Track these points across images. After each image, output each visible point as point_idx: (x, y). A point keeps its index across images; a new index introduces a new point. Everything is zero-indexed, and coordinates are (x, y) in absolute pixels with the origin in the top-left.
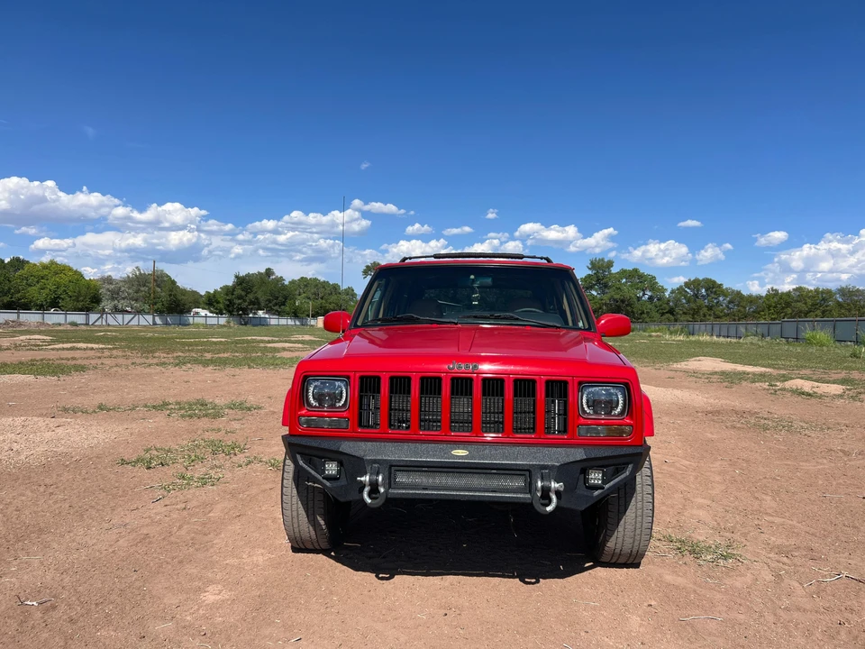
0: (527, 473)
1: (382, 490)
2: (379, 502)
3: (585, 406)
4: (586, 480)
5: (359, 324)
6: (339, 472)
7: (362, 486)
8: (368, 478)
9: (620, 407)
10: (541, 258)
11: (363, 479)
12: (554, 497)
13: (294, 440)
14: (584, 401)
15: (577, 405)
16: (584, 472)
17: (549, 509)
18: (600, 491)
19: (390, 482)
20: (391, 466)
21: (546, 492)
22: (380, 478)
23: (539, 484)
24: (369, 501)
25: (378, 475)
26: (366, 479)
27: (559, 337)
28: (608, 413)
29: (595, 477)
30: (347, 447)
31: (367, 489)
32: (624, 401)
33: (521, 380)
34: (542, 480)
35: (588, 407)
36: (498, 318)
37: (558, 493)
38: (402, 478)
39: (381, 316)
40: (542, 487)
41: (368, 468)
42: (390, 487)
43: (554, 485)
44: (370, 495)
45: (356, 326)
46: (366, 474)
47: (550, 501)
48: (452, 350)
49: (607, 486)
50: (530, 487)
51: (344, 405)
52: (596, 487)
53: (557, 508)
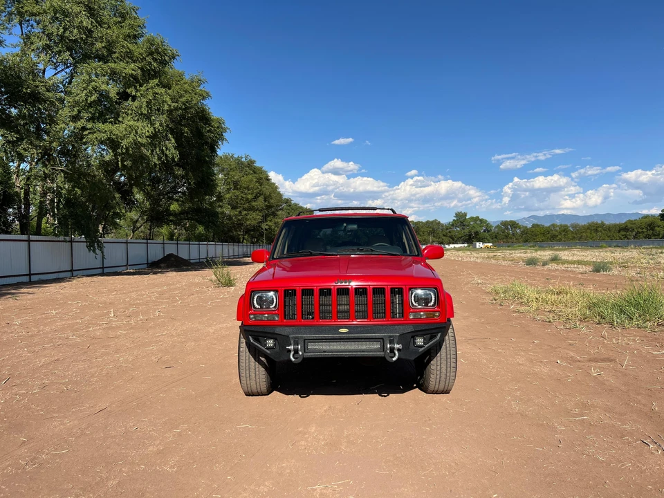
0: (382, 340)
1: (300, 353)
2: (299, 360)
3: (413, 302)
4: (414, 343)
5: (275, 257)
6: (275, 345)
7: (289, 351)
8: (292, 347)
9: (433, 301)
10: (388, 209)
11: (289, 347)
12: (396, 352)
13: (247, 328)
14: (413, 298)
15: (408, 301)
16: (414, 338)
17: (394, 359)
18: (423, 348)
19: (305, 349)
20: (305, 340)
21: (392, 350)
22: (299, 347)
23: (388, 346)
24: (293, 360)
25: (298, 345)
26: (291, 347)
27: (401, 261)
28: (427, 305)
29: (420, 341)
30: (278, 330)
31: (292, 353)
32: (435, 298)
33: (376, 288)
34: (390, 343)
35: (415, 302)
36: (362, 250)
37: (399, 350)
38: (311, 346)
39: (285, 252)
40: (390, 347)
41: (292, 342)
42: (305, 352)
43: (397, 346)
44: (293, 356)
45: (273, 258)
46: (291, 345)
47: (395, 354)
48: (335, 272)
49: (427, 346)
50: (383, 347)
51: (275, 307)
52: (421, 347)
53: (398, 359)
